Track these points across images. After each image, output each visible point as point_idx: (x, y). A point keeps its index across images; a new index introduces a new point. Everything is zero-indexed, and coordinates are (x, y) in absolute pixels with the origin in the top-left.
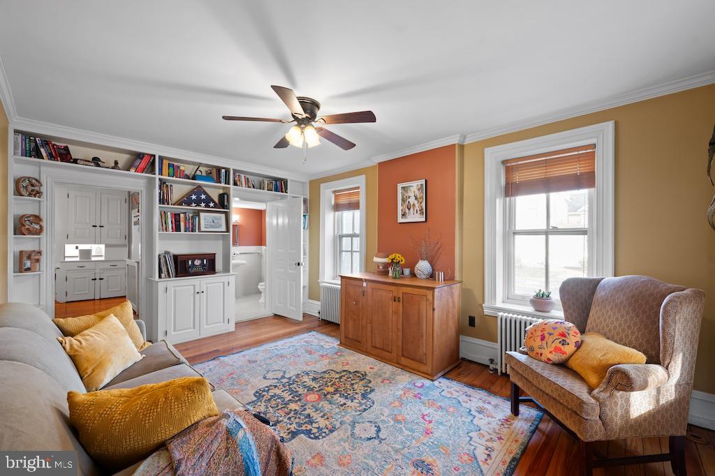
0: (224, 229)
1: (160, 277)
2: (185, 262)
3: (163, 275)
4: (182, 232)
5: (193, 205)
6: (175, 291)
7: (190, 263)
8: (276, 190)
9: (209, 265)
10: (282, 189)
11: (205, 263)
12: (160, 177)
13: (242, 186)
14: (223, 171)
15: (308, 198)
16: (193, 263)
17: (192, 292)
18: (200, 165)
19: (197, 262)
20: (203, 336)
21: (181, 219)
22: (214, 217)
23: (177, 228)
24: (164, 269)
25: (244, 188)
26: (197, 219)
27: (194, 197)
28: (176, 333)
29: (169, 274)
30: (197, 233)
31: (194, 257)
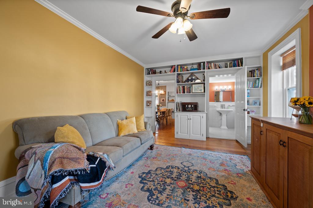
0: (203, 91)
1: (177, 111)
2: (185, 106)
3: (178, 110)
4: (186, 93)
5: (190, 82)
6: (180, 117)
7: (187, 106)
8: (234, 66)
9: (195, 108)
10: (238, 64)
11: (193, 106)
12: (178, 73)
13: (212, 69)
14: (202, 64)
15: (262, 66)
16: (188, 106)
17: (187, 119)
18: (193, 64)
19: (190, 106)
20: (191, 138)
21: (185, 88)
22: (199, 86)
23: (184, 92)
24: (178, 108)
25: (213, 69)
26: (191, 88)
27: (190, 78)
28: (181, 134)
29: (179, 110)
30: (191, 93)
31: (188, 104)
